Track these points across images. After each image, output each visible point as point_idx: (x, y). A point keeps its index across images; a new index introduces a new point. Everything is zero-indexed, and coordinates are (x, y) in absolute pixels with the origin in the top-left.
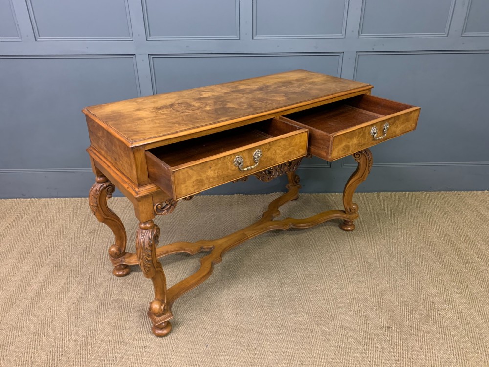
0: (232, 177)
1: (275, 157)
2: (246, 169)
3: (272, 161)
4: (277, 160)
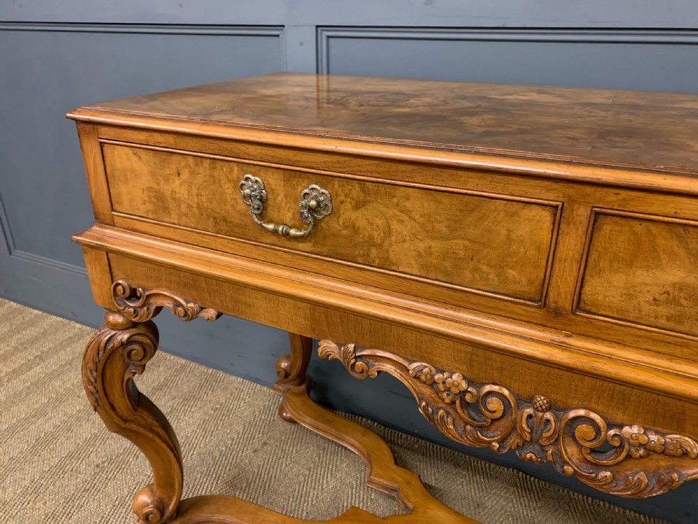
0: (236, 230)
1: (386, 244)
2: (271, 227)
3: (374, 251)
4: (392, 255)
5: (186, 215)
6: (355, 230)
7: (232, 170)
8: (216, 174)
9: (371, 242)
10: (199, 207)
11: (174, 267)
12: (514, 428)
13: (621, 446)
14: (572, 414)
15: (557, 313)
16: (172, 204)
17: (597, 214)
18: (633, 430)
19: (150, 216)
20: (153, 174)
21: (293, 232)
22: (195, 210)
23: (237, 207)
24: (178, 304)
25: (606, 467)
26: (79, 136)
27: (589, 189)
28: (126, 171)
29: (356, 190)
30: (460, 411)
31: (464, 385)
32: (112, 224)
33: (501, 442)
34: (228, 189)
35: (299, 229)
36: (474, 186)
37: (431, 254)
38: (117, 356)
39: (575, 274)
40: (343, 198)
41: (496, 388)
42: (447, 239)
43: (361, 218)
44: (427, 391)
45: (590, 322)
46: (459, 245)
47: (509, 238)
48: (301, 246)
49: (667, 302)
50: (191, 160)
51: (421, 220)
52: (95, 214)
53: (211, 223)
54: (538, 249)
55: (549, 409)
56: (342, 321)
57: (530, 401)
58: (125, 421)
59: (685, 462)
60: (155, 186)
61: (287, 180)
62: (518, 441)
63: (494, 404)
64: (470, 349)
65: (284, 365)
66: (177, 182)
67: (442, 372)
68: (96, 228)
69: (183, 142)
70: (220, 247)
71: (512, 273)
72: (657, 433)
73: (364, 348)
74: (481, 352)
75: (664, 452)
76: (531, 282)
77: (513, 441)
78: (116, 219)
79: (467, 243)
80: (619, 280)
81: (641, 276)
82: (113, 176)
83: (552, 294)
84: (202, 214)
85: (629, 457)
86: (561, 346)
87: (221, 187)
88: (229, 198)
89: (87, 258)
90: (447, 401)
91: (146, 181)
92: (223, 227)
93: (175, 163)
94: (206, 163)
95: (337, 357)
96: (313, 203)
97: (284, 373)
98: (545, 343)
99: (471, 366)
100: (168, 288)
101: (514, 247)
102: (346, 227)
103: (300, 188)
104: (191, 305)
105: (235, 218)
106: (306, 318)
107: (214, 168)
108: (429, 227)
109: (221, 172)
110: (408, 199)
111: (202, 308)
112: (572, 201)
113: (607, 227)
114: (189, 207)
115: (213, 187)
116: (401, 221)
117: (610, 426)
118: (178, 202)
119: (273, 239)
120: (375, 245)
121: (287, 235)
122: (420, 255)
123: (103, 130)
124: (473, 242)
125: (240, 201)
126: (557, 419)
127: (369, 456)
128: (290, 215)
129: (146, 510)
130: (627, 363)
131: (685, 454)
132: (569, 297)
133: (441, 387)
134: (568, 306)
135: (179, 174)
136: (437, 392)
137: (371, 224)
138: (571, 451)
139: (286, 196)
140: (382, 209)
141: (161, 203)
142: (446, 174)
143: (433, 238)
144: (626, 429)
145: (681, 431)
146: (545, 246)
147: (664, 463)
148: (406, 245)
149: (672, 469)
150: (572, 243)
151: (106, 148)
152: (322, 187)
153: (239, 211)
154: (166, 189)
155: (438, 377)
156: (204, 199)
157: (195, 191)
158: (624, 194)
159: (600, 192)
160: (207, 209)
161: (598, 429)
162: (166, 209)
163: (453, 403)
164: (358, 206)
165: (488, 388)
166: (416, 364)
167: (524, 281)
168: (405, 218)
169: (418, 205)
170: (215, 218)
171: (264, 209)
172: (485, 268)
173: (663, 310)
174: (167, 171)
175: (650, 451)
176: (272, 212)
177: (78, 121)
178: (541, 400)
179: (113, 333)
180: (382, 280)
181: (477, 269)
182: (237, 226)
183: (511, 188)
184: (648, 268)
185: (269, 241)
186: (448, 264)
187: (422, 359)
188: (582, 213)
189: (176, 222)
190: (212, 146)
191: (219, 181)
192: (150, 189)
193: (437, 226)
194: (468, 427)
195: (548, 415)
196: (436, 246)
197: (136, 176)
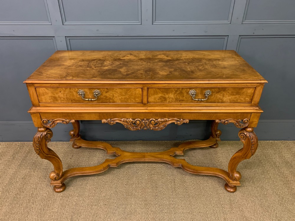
1: (113, 98)
2: (87, 99)
3: (111, 100)
4: (115, 100)
5: (63, 100)
6: (106, 97)
7: (75, 89)
8: (71, 90)
9: (110, 98)
10: (66, 98)
11: (62, 113)
12: (142, 125)
13: (158, 123)
14: (150, 120)
15: (145, 104)
16: (58, 99)
17: (148, 88)
18: (159, 120)
19: (52, 102)
20: (52, 93)
21: (93, 100)
22: (66, 99)
23: (77, 97)
24: (63, 121)
25: (157, 127)
26: (27, 87)
27: (146, 85)
28: (44, 93)
29: (106, 90)
30: (132, 125)
31: (132, 120)
32: (39, 106)
33: (140, 128)
34: (75, 93)
35: (94, 99)
36: (128, 86)
37: (122, 99)
38: (44, 139)
39: (146, 97)
40: (103, 91)
41: (137, 119)
42: (125, 95)
43: (107, 95)
44: (126, 123)
45: (150, 105)
46: (127, 96)
47: (135, 94)
48: (94, 102)
49: (160, 99)
50: (64, 88)
51: (120, 93)
52: (33, 104)
53: (70, 101)
54: (140, 95)
55: (147, 120)
56: (106, 115)
57: (144, 120)
58: (47, 155)
59: (167, 122)
60: (53, 95)
61: (89, 90)
62: (143, 127)
63: (138, 122)
64: (132, 114)
65: (72, 133)
66: (60, 93)
67: (128, 119)
68: (34, 108)
69: (61, 85)
70: (73, 106)
71: (137, 99)
72: (163, 119)
73: (112, 119)
74: (134, 114)
75: (164, 122)
76: (140, 100)
77: (142, 127)
78: (40, 105)
79: (128, 96)
80: (153, 97)
81: (156, 96)
82: (39, 95)
83: (144, 101)
84: (68, 100)
85: (160, 124)
86: (147, 109)
87: (73, 93)
88: (75, 95)
89: (32, 116)
90: (130, 124)
91: (50, 94)
92: (74, 101)
93: (59, 90)
94: (68, 89)
95: (106, 122)
96: (97, 93)
97: (73, 135)
98: (144, 110)
99: (133, 117)
100: (60, 118)
101: (136, 95)
102: (104, 97)
103: (93, 91)
104: (67, 120)
105: (77, 99)
106: (98, 116)
107: (70, 89)
108: (121, 94)
110: (116, 90)
111: (70, 120)
112: (144, 87)
113: (150, 90)
114: (64, 98)
115: (71, 93)
116: (116, 94)
117: (156, 120)
118: (61, 98)
119: (87, 102)
120: (111, 99)
121: (91, 101)
122: (120, 99)
123: (36, 84)
124: (130, 95)
125: (78, 95)
126: (148, 121)
127: (105, 148)
128: (91, 96)
129: (54, 177)
130: (157, 109)
131: (167, 121)
132: (146, 101)
133: (128, 122)
134: (146, 103)
135: (60, 92)
136: (128, 123)
137: (110, 95)
138: (151, 126)
139: (90, 93)
140: (111, 92)
141: (55, 99)
142: (123, 85)
143: (122, 96)
144: (158, 120)
145: (166, 118)
146: (141, 94)
147: (164, 123)
148: (117, 98)
149: (166, 124)
150: (145, 93)
151: (37, 89)
152: (98, 90)
153: (78, 98)
154: (57, 96)
155: (127, 120)
156: (68, 96)
157: (65, 95)
158: (151, 84)
159: (148, 85)
160: (69, 98)
161: (154, 121)
162: (57, 100)
163: (131, 124)
164: (106, 92)
165: (136, 120)
166: (123, 119)
167: (139, 100)
168: (116, 93)
169: (119, 91)
170: (71, 100)
171: (85, 96)
172: (132, 99)
173: (160, 100)
174: (57, 92)
175: (162, 122)
176: (87, 96)
177: (27, 83)
178: (145, 119)
179: (42, 133)
180: (113, 105)
181: (131, 100)
182: (77, 100)
183: (134, 86)
184: (156, 95)
185: (86, 102)
186: (126, 100)
187: (124, 118)
188: (146, 88)
189: (60, 102)
190: (70, 85)
191: (72, 92)
192: (51, 96)
193: (123, 94)
194: (134, 127)
195: (147, 121)
196: (123, 97)
197: (47, 94)
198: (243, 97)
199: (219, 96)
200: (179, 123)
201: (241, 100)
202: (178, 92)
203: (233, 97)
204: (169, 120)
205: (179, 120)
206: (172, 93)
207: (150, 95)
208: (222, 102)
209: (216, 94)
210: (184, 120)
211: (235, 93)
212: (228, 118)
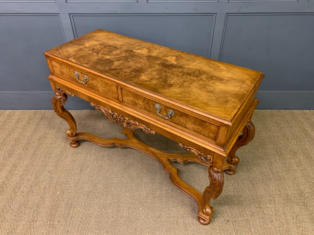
2: (80, 81)
3: (96, 88)
4: (98, 89)
6: (93, 84)
9: (95, 86)
10: (68, 75)
11: (66, 86)
12: (117, 120)
13: (130, 123)
15: (120, 102)
16: (64, 74)
17: (121, 88)
19: (61, 75)
20: (60, 67)
25: (128, 126)
26: (46, 58)
28: (55, 66)
29: (91, 78)
30: (111, 116)
31: (111, 112)
33: (116, 122)
34: (72, 73)
35: (84, 82)
37: (103, 90)
39: (121, 96)
42: (105, 88)
43: (93, 82)
45: (125, 104)
46: (107, 89)
47: (112, 89)
50: (66, 67)
51: (101, 84)
56: (93, 100)
57: (119, 116)
60: (61, 70)
61: (81, 74)
63: (115, 116)
64: (110, 106)
67: (108, 110)
68: (51, 75)
71: (114, 95)
72: (134, 122)
73: (97, 105)
74: (112, 107)
76: (116, 97)
77: (118, 122)
80: (126, 98)
81: (128, 98)
82: (53, 66)
83: (119, 99)
85: (131, 125)
86: (122, 107)
90: (109, 115)
94: (68, 68)
95: (93, 106)
96: (85, 79)
98: (119, 107)
99: (112, 110)
100: (65, 89)
101: (113, 91)
102: (91, 83)
103: (83, 75)
104: (69, 93)
105: (74, 78)
106: (88, 98)
108: (102, 86)
109: (71, 70)
111: (71, 94)
112: (118, 85)
113: (123, 90)
115: (70, 72)
117: (129, 120)
118: (65, 73)
121: (82, 83)
123: (51, 58)
125: (74, 75)
126: (123, 118)
128: (82, 80)
129: (69, 134)
132: (121, 99)
134: (122, 101)
135: (64, 69)
136: (107, 113)
137: (95, 83)
138: (124, 124)
139: (81, 76)
140: (95, 81)
143: (103, 88)
145: (136, 122)
146: (117, 91)
148: (100, 88)
149: (136, 127)
150: (120, 92)
151: (51, 61)
152: (86, 76)
154: (63, 71)
157: (67, 72)
158: (123, 86)
159: (121, 85)
160: (70, 76)
161: (127, 120)
162: (63, 74)
164: (92, 80)
165: (114, 113)
170: (71, 78)
172: (111, 94)
173: (132, 103)
174: (62, 68)
175: (133, 124)
176: (80, 79)
178: (121, 115)
179: (57, 96)
180: (98, 93)
183: (111, 82)
186: (106, 92)
187: (105, 107)
188: (119, 88)
194: (112, 119)
197: (57, 67)
198: (206, 131)
199: (182, 120)
200: (146, 131)
201: (204, 133)
202: (145, 102)
203: (196, 127)
204: (139, 124)
205: (147, 128)
206: (140, 100)
207: (124, 95)
208: (186, 127)
209: (179, 117)
210: (151, 130)
211: (197, 124)
212: (190, 147)
